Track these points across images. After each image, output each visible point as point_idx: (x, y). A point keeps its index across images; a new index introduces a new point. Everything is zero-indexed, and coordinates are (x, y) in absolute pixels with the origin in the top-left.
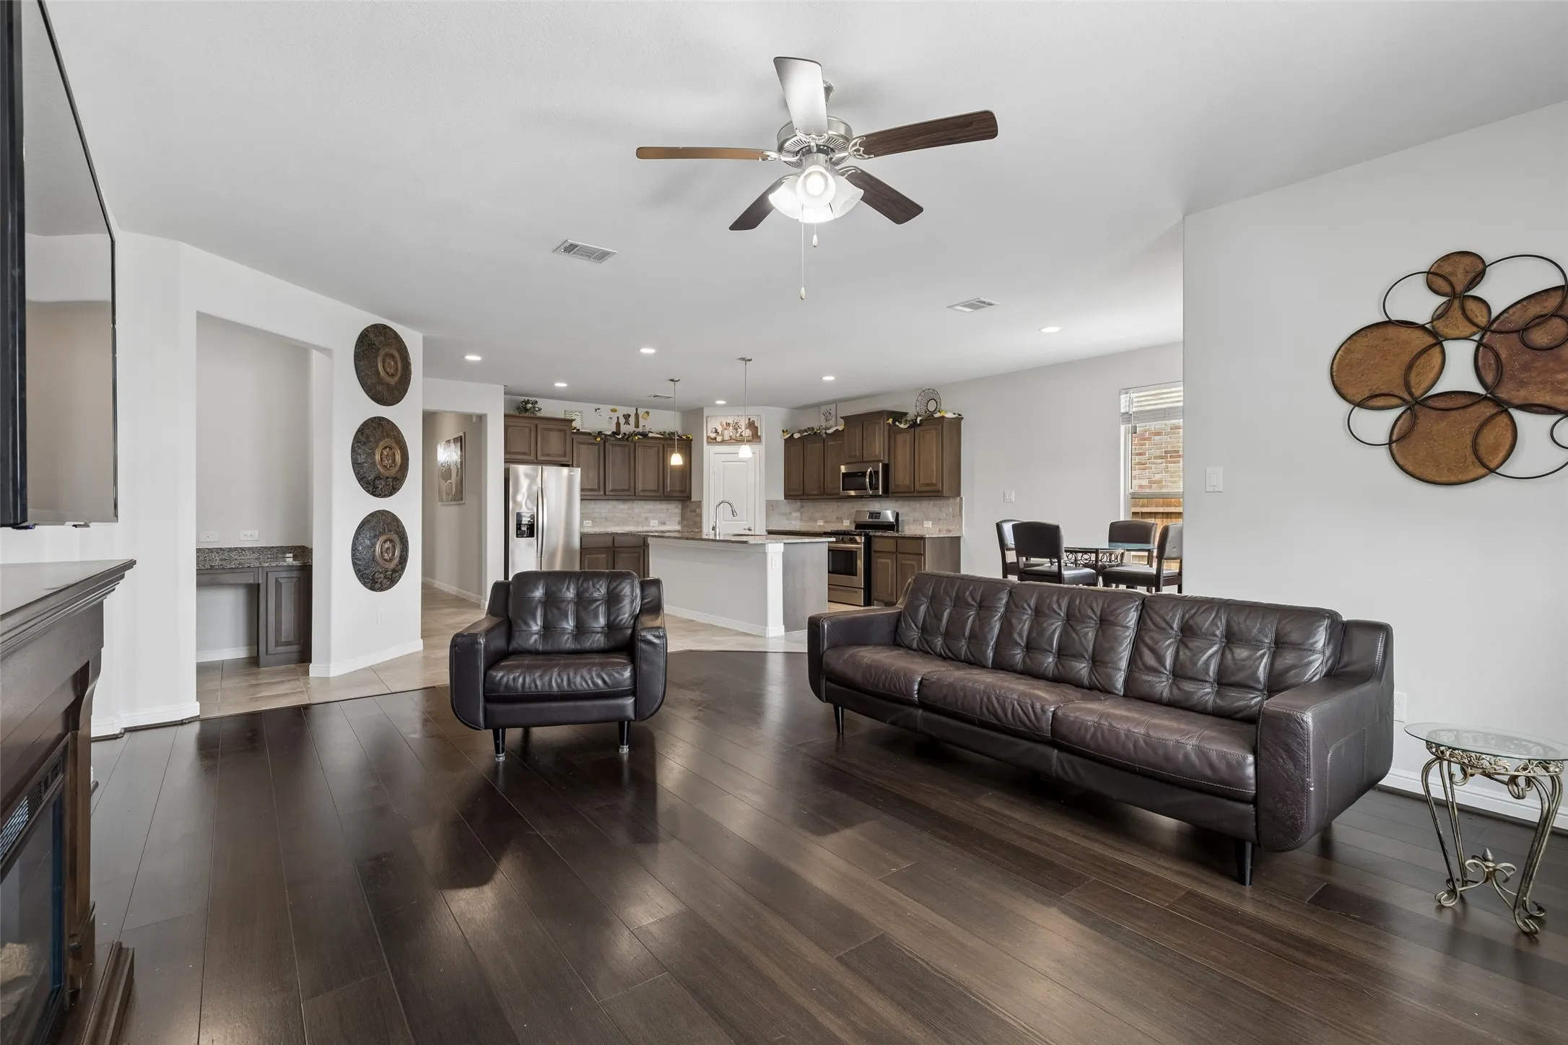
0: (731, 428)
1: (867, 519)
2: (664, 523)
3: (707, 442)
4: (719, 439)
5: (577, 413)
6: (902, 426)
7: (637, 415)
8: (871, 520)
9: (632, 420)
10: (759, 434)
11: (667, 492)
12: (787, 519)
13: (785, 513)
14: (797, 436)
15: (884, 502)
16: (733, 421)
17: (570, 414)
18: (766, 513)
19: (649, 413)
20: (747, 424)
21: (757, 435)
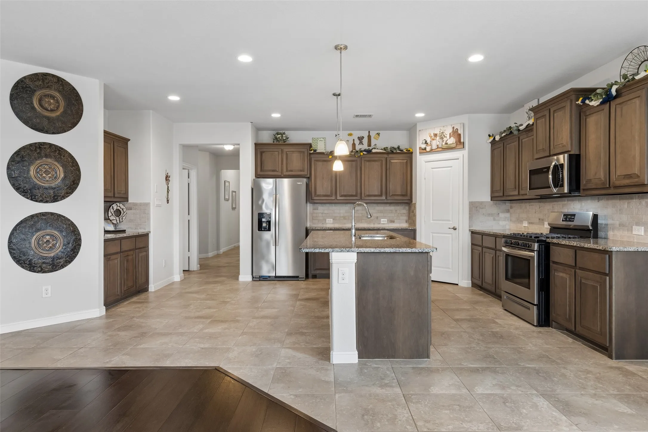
0: (438, 138)
1: (561, 222)
3: (420, 153)
4: (428, 149)
5: (322, 139)
6: (594, 103)
7: (369, 137)
8: (564, 223)
9: (365, 141)
10: (462, 141)
11: (390, 196)
12: (494, 220)
13: (492, 214)
14: (497, 138)
15: (575, 202)
16: (440, 132)
17: (316, 140)
18: (470, 214)
19: (380, 134)
20: (452, 132)
21: (461, 142)
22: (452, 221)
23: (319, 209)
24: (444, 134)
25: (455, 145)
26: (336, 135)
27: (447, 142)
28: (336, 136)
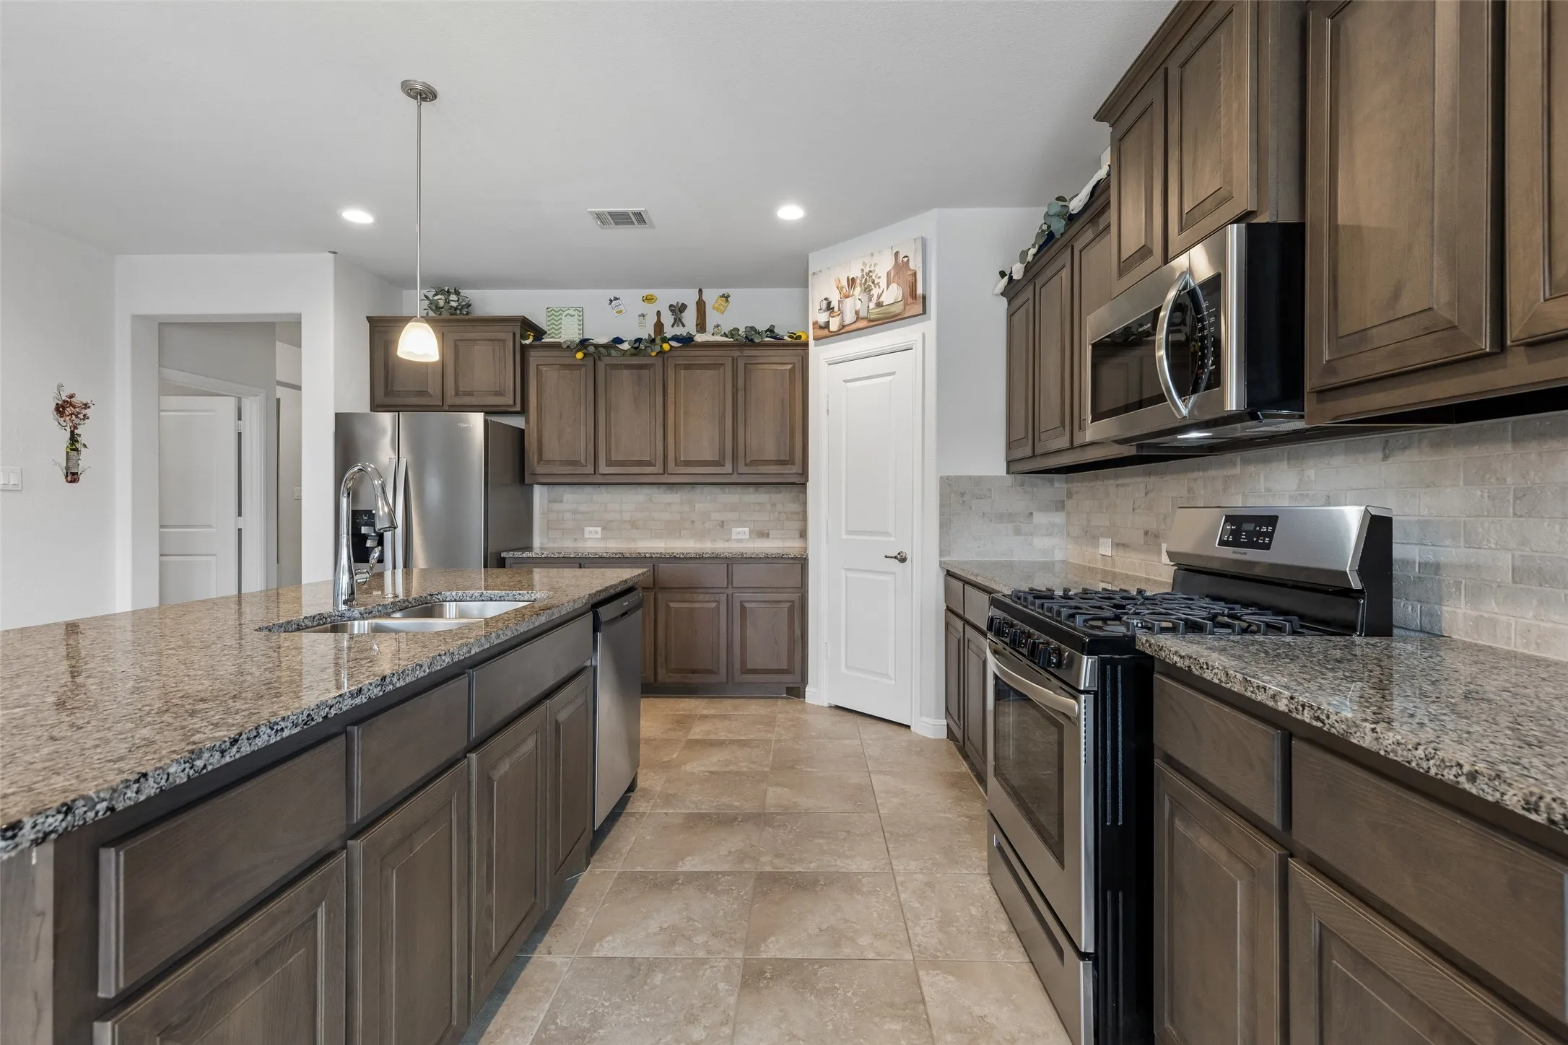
0: (858, 289)
1: (1214, 548)
2: (764, 535)
3: (815, 339)
4: (834, 326)
5: (571, 312)
7: (701, 305)
8: (1230, 553)
9: (690, 317)
10: (920, 291)
11: (746, 465)
12: (1018, 532)
13: (1010, 515)
14: (1018, 274)
15: (1274, 465)
16: (862, 270)
17: (557, 314)
18: (941, 514)
19: (729, 296)
20: (893, 268)
21: (916, 295)
22: (895, 537)
23: (564, 500)
24: (873, 277)
25: (902, 307)
26: (611, 301)
27: (881, 300)
28: (610, 304)
